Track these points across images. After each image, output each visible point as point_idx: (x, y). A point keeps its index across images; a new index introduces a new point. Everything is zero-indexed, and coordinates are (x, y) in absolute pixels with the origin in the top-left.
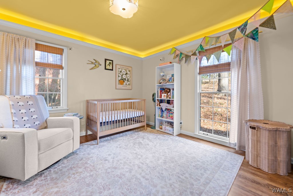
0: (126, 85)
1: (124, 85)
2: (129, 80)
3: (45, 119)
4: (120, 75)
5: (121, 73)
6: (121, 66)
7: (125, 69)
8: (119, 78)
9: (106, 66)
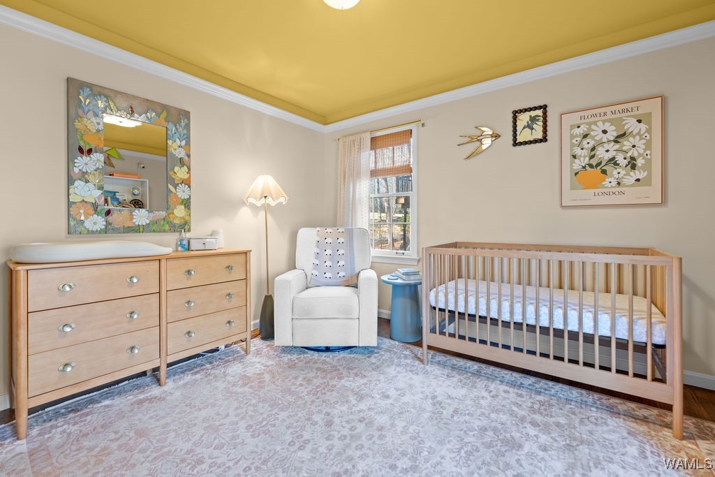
0: (620, 189)
1: (604, 187)
2: (640, 162)
3: (357, 271)
4: (578, 151)
5: (585, 142)
6: (586, 113)
7: (609, 116)
8: (572, 163)
9: (518, 133)
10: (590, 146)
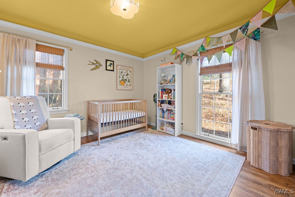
0: (127, 86)
2: (130, 81)
3: (46, 120)
4: (121, 76)
6: (122, 67)
7: (126, 69)
8: (119, 78)
9: (107, 66)
10: (123, 75)
